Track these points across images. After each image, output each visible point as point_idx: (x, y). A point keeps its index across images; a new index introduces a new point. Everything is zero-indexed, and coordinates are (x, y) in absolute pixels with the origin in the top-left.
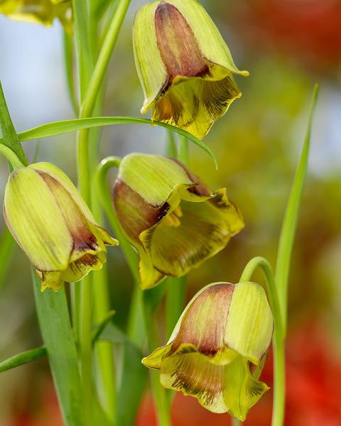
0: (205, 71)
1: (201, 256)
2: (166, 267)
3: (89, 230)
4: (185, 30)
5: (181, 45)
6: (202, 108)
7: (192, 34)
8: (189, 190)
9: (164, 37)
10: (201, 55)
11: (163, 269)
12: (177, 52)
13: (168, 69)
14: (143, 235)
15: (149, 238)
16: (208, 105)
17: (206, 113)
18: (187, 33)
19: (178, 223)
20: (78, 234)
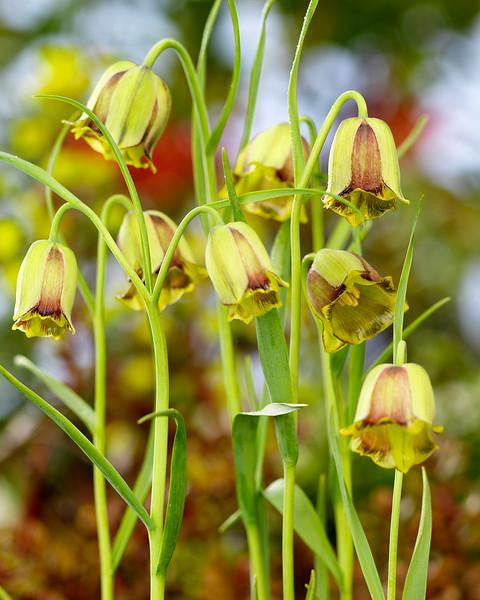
0: (379, 190)
1: (374, 330)
2: (346, 337)
3: (265, 275)
4: (375, 152)
5: (368, 163)
6: (364, 206)
7: (379, 158)
8: (363, 276)
9: (358, 151)
10: (380, 175)
11: (344, 338)
12: (363, 167)
13: (353, 177)
14: (326, 309)
15: (330, 312)
16: (370, 206)
17: (366, 211)
18: (376, 155)
19: (356, 304)
20: (254, 277)
